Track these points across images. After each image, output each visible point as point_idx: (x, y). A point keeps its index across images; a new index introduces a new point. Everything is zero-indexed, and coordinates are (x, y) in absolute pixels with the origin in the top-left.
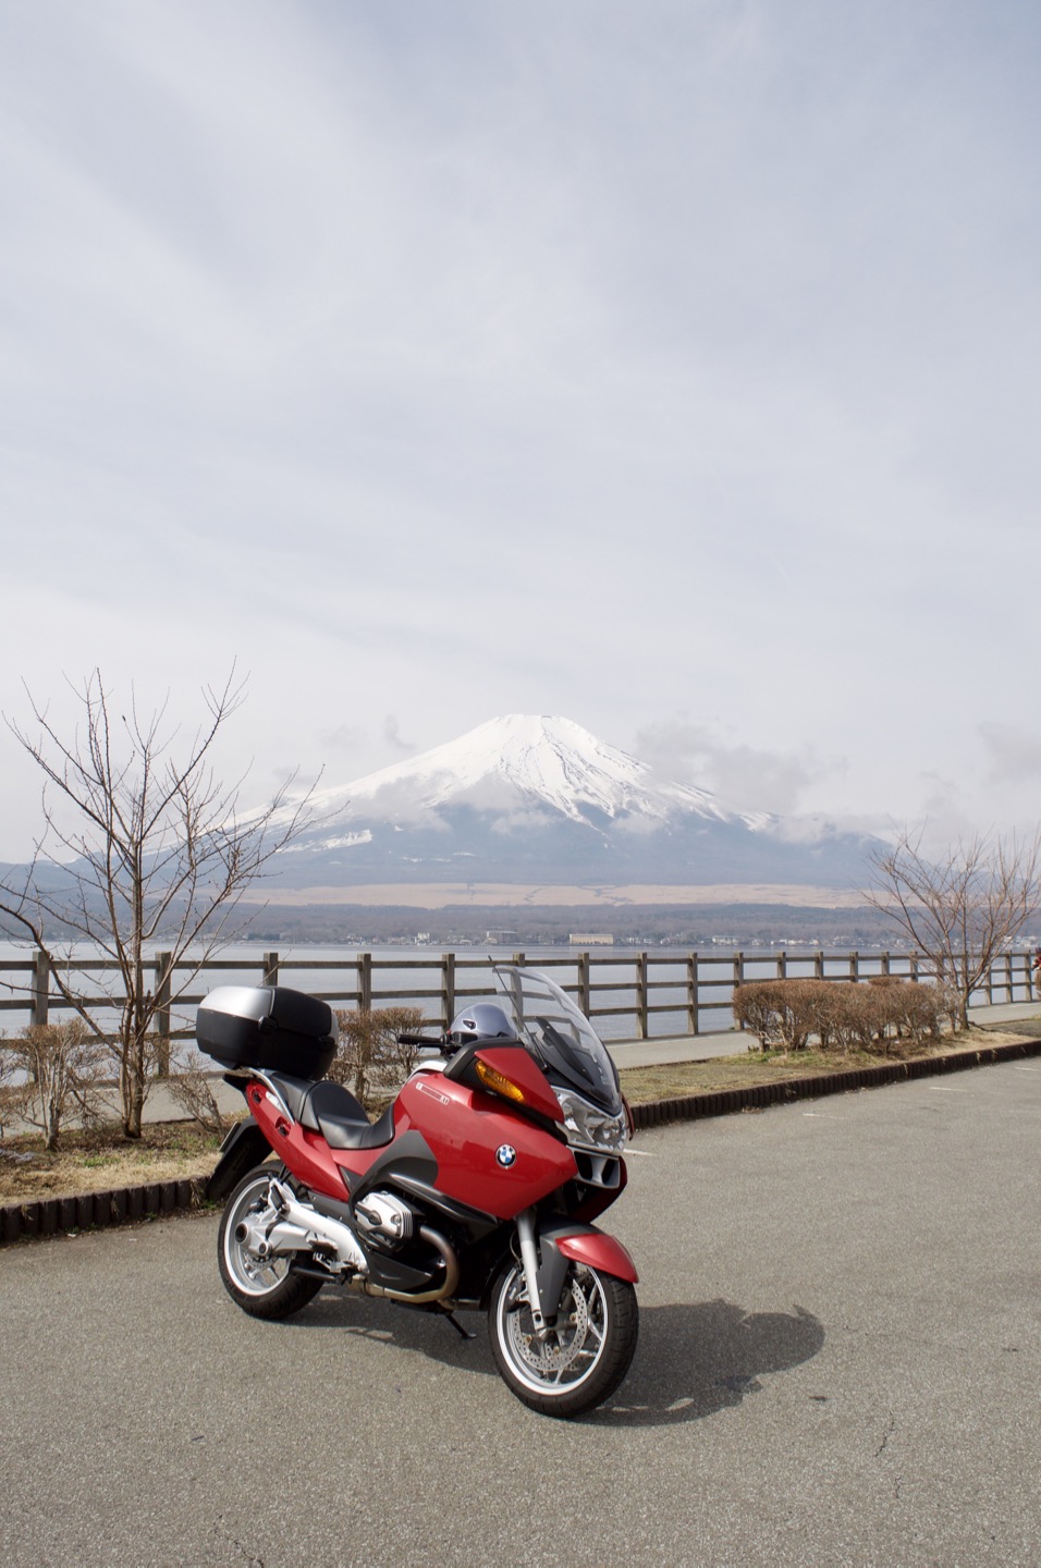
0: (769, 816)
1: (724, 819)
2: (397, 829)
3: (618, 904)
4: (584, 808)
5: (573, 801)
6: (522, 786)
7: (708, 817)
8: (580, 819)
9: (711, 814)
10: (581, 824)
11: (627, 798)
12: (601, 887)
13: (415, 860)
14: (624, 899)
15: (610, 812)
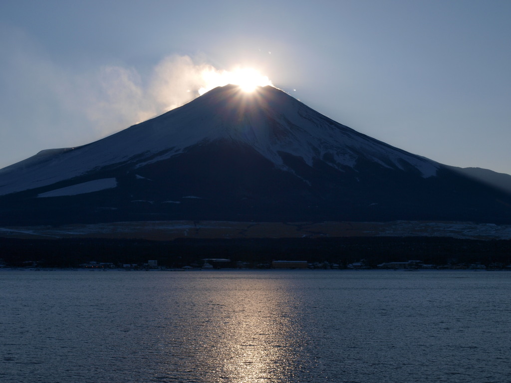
1: (400, 167)
2: (138, 177)
3: (315, 237)
7: (389, 167)
8: (286, 168)
10: (286, 173)
12: (303, 223)
13: (151, 202)
14: (320, 233)
15: (310, 163)
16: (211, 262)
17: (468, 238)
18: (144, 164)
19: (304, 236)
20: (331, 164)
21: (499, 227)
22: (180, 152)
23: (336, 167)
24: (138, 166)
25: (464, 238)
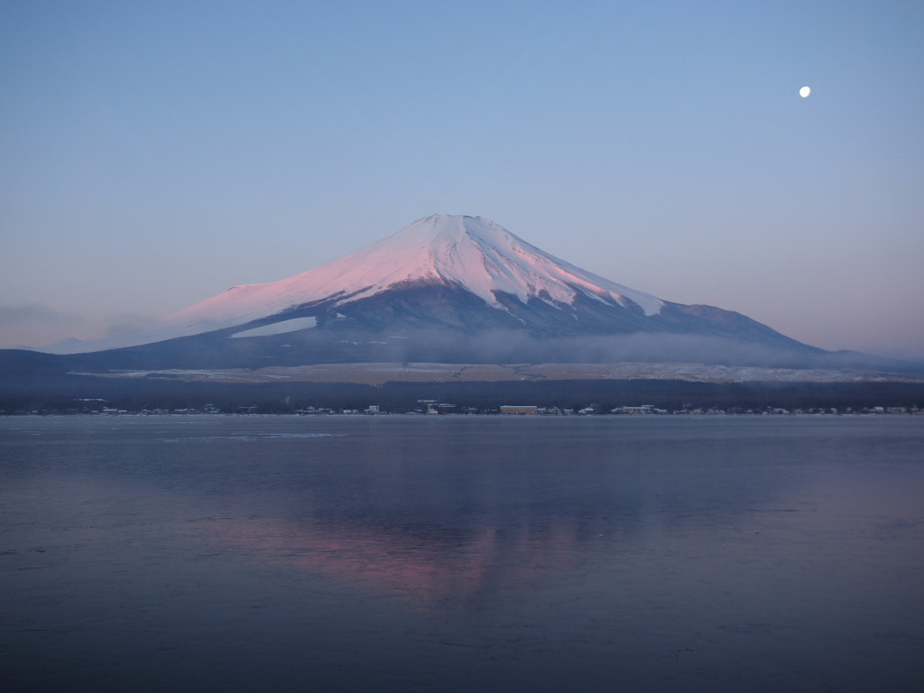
0: (662, 303)
1: (621, 304)
3: (534, 380)
4: (500, 295)
5: (492, 291)
6: (448, 278)
8: (499, 306)
9: (611, 300)
10: (499, 311)
11: (539, 288)
12: (520, 365)
13: (355, 343)
14: (539, 376)
15: (524, 300)
16: (435, 408)
17: (698, 380)
18: (345, 301)
19: (523, 379)
20: (546, 301)
21: (730, 370)
22: (385, 288)
23: (552, 304)
24: (339, 303)
25: (694, 380)
